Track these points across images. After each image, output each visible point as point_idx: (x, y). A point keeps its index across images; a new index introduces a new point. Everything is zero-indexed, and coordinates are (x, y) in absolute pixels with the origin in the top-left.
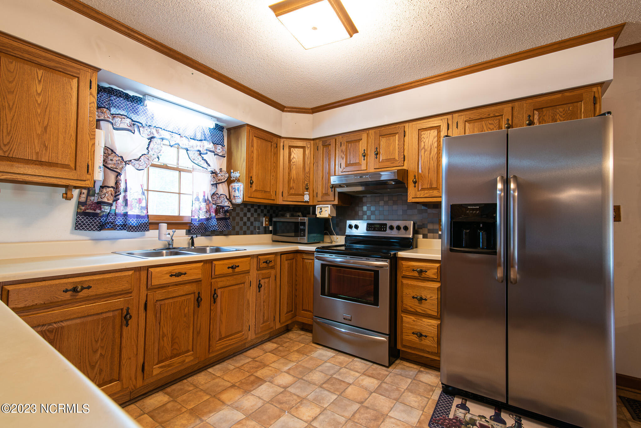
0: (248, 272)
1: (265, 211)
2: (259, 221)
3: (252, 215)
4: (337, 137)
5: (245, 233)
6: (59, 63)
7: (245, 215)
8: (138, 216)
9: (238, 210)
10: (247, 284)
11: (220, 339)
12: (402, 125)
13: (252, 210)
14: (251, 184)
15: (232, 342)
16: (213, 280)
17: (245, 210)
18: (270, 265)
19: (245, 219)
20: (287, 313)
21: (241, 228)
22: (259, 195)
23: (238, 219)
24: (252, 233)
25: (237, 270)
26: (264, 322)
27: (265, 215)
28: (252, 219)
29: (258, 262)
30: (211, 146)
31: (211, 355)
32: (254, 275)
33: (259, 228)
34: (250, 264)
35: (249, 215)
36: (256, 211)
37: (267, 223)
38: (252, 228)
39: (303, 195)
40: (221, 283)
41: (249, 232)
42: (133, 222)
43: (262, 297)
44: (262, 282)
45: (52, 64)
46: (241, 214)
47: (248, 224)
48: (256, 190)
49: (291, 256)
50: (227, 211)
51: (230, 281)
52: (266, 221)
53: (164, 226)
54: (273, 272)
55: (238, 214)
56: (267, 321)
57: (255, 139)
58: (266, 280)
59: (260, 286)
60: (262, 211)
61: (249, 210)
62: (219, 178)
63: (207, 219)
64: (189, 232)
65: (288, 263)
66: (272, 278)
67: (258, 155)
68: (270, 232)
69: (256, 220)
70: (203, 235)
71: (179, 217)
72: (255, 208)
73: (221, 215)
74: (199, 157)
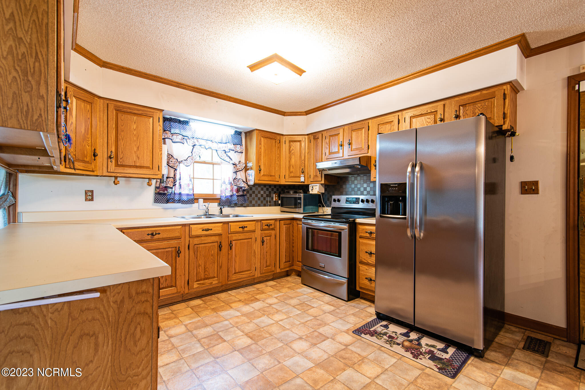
0: (254, 231)
1: (275, 190)
2: (270, 197)
3: (265, 192)
4: (323, 133)
5: (259, 206)
6: (143, 111)
7: (259, 192)
8: (188, 195)
9: (254, 189)
10: (253, 240)
11: (235, 273)
12: (367, 121)
13: (265, 189)
14: (260, 171)
15: (244, 276)
16: (229, 235)
17: (259, 189)
18: (271, 227)
19: (259, 195)
20: (286, 262)
21: (256, 202)
22: (266, 178)
23: (253, 195)
24: (265, 205)
25: (246, 229)
26: (267, 266)
27: (275, 193)
28: (265, 195)
29: (262, 225)
30: (232, 146)
31: (229, 283)
32: (258, 234)
33: (270, 202)
34: (255, 226)
35: (262, 192)
36: (267, 189)
37: (276, 198)
38: (265, 202)
39: (300, 177)
40: (235, 237)
41: (263, 204)
42: (185, 198)
43: (265, 249)
44: (265, 239)
45: (140, 112)
46: (256, 192)
47: (262, 199)
48: (263, 175)
49: (288, 222)
50: (244, 190)
51: (242, 236)
52: (275, 197)
53: (201, 201)
54: (273, 232)
55: (254, 192)
56: (269, 266)
57: (262, 138)
58: (268, 238)
59: (263, 242)
60: (273, 190)
61: (262, 189)
62: (238, 168)
63: (231, 196)
64: (219, 205)
66: (273, 236)
67: (265, 150)
68: (279, 205)
69: (267, 196)
70: (229, 206)
71: (213, 195)
72: (267, 187)
73: (241, 193)
74: (225, 155)
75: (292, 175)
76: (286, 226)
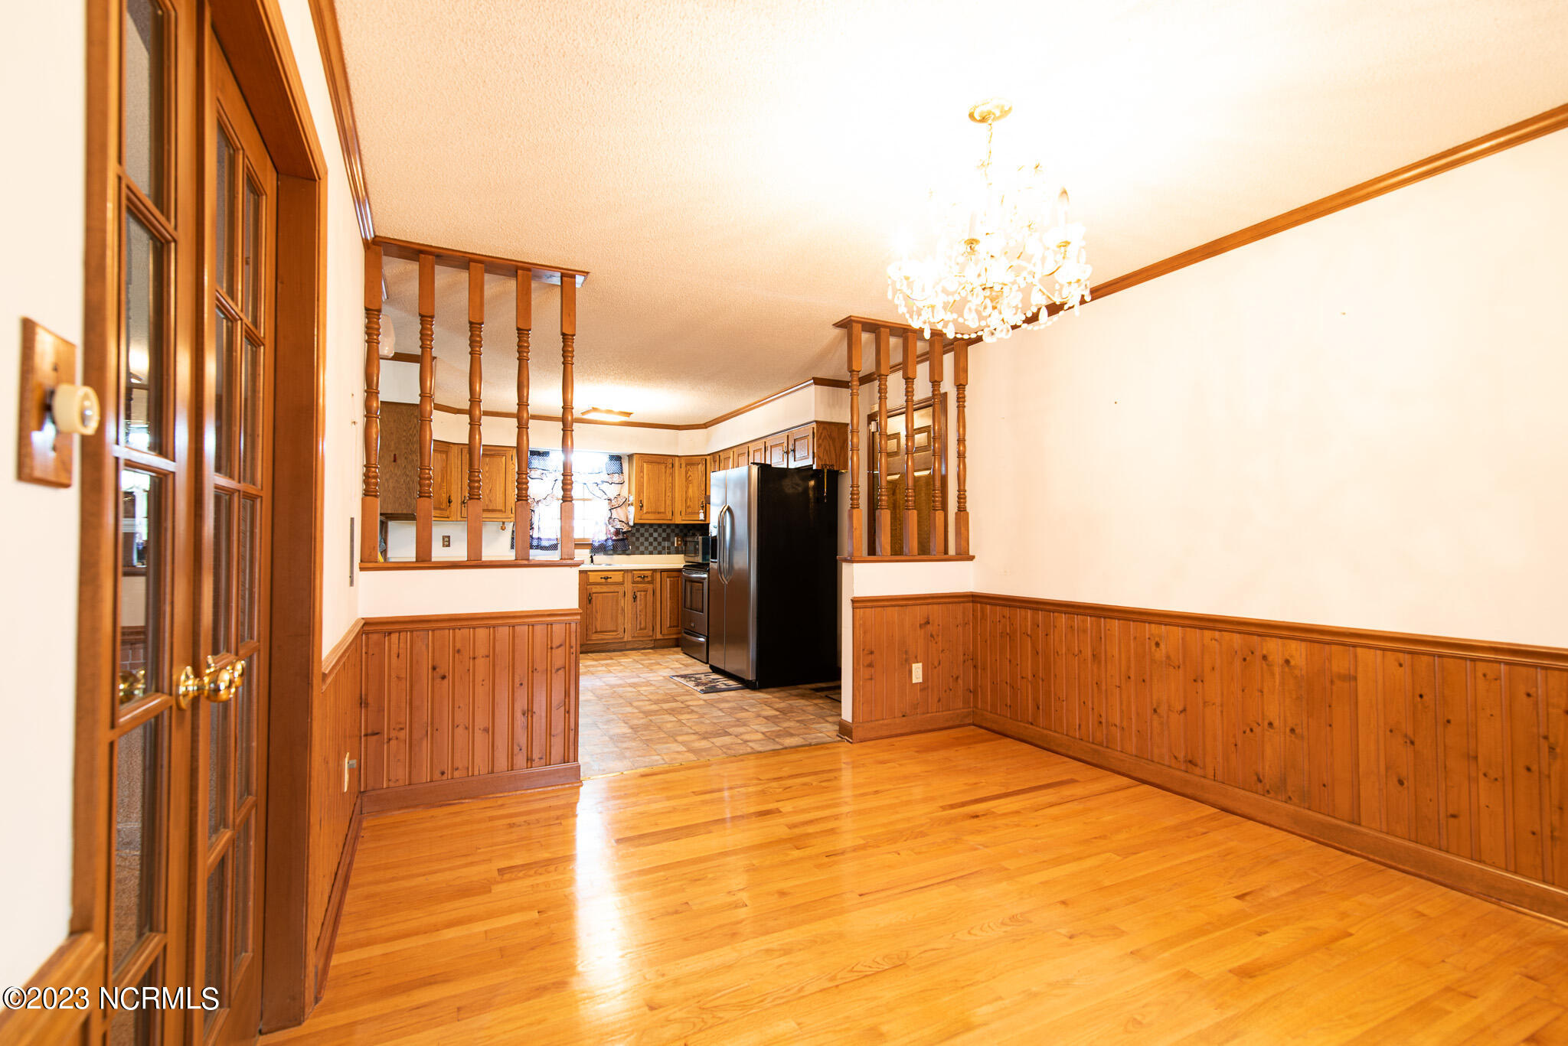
0: (622, 583)
1: (677, 531)
2: (669, 541)
3: (660, 535)
5: (651, 553)
6: (495, 450)
7: (651, 535)
8: (549, 540)
9: (640, 531)
10: (621, 594)
11: (596, 632)
13: (660, 530)
14: (642, 506)
15: (606, 637)
16: (588, 587)
18: (646, 580)
19: (651, 539)
20: (670, 627)
21: (646, 548)
22: (652, 516)
23: (642, 539)
24: (660, 553)
25: (609, 580)
26: (641, 629)
27: (677, 535)
28: (660, 539)
29: (633, 577)
30: (606, 478)
31: (588, 642)
32: (628, 587)
33: (669, 548)
34: (623, 577)
35: (655, 535)
36: (664, 531)
37: (680, 543)
38: (660, 548)
39: (698, 513)
40: (595, 589)
41: (657, 552)
42: (544, 543)
43: (638, 607)
44: (638, 594)
45: (493, 453)
46: (647, 535)
47: (655, 544)
48: (647, 513)
49: (675, 574)
50: (624, 533)
51: (605, 589)
52: (677, 541)
54: (650, 587)
56: (645, 629)
57: (645, 465)
58: (642, 593)
59: (635, 598)
60: (673, 531)
61: (656, 531)
62: (613, 504)
63: (606, 540)
64: (592, 552)
65: (670, 581)
66: (650, 592)
67: (649, 480)
68: (684, 552)
69: (664, 539)
70: (605, 552)
71: (584, 539)
72: (663, 527)
73: (621, 537)
74: (597, 488)
75: (689, 510)
76: (672, 579)
